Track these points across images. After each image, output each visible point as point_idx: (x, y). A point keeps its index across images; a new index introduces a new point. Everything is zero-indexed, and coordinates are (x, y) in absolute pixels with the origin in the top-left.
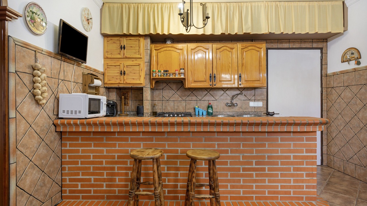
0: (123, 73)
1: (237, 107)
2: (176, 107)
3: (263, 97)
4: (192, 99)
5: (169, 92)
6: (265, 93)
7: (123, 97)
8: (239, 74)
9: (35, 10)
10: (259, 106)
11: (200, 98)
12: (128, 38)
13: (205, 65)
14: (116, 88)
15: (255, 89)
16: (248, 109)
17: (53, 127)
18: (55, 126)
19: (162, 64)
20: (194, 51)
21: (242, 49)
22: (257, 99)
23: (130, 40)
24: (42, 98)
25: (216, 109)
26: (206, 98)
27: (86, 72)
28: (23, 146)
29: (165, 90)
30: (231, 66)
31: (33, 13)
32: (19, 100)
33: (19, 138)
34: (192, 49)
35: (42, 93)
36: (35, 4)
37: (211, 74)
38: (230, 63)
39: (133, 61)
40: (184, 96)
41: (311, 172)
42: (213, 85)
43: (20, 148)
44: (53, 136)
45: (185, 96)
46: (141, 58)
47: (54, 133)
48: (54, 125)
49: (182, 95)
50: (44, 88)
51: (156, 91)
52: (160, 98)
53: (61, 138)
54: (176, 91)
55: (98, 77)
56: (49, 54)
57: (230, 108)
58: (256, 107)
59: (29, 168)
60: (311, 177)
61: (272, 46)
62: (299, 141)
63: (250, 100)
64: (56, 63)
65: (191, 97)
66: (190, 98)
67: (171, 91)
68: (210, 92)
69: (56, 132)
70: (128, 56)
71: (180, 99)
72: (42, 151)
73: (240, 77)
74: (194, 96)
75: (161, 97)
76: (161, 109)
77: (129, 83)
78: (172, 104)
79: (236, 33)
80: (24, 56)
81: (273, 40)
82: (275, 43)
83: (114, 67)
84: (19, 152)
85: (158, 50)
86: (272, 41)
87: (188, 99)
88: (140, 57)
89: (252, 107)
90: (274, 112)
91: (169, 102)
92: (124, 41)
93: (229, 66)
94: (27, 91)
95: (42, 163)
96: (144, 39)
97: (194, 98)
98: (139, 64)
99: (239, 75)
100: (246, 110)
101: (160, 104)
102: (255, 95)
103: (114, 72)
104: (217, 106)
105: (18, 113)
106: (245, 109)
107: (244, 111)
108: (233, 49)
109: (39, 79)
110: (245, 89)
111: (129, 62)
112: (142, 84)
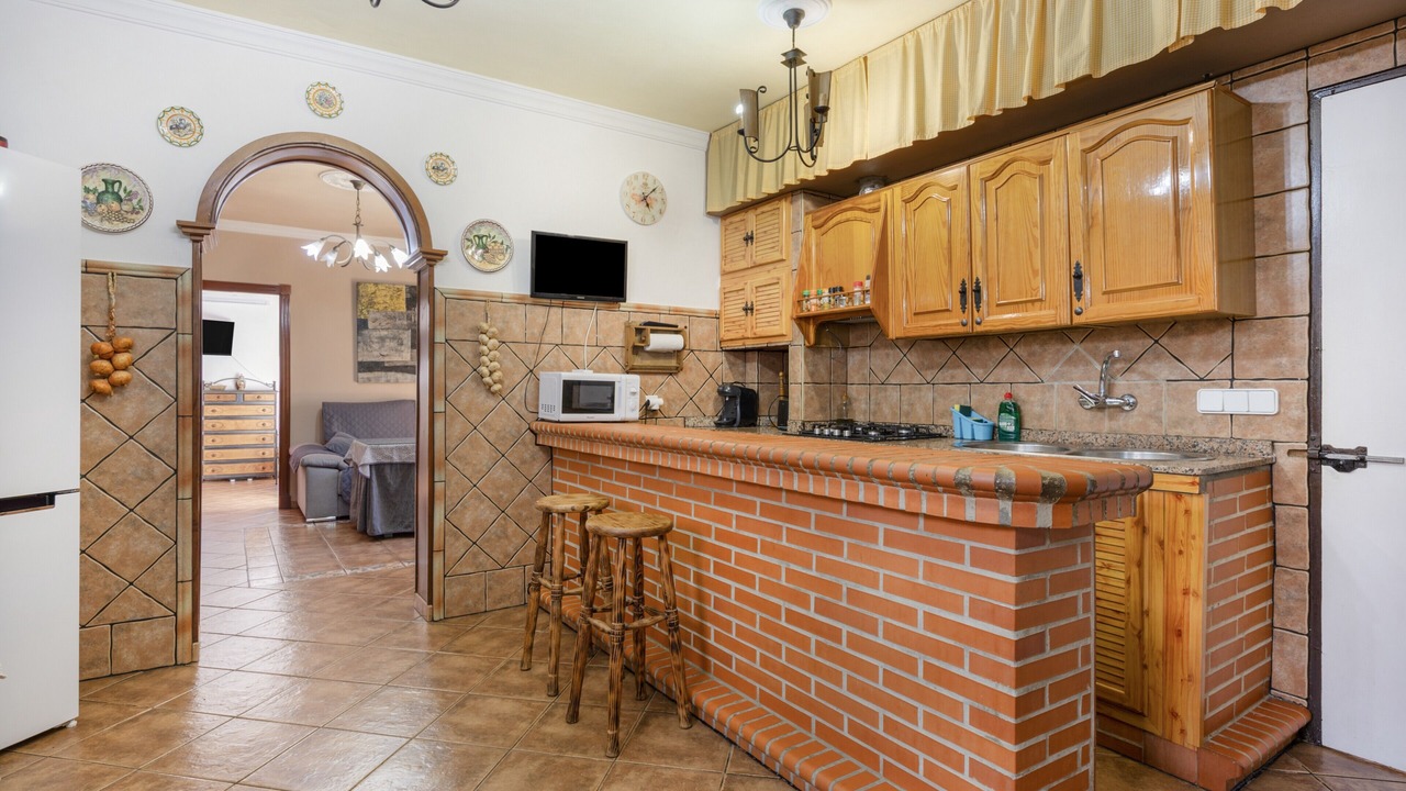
0: (748, 309)
1: (1136, 412)
2: (905, 407)
3: (1284, 360)
4: (953, 377)
5: (888, 355)
6: (1303, 342)
7: (781, 374)
8: (1073, 265)
9: (483, 231)
10: (1254, 410)
11: (980, 372)
12: (760, 210)
13: (946, 252)
14: (760, 350)
15: (1234, 321)
16: (1191, 424)
17: (529, 436)
18: (536, 434)
19: (830, 270)
20: (913, 205)
21: (1083, 151)
22: (1247, 375)
23: (763, 213)
24: (491, 381)
25: (1040, 417)
26: (1004, 373)
27: (638, 320)
28: (458, 458)
29: (877, 348)
30: (1039, 236)
31: (480, 238)
32: (451, 385)
33: (451, 445)
34: (907, 201)
35: (491, 373)
36: (482, 223)
37: (964, 281)
38: (1036, 226)
39: (769, 271)
40: (930, 367)
41: (992, 712)
42: (975, 325)
43: (453, 461)
44: (528, 450)
45: (932, 368)
46: (783, 260)
47: (531, 447)
48: (532, 431)
49: (923, 363)
50: (495, 364)
51: (854, 353)
52: (863, 374)
53: (552, 459)
54: (905, 351)
55: (677, 327)
56: (520, 300)
57: (1100, 414)
58: (1241, 418)
59: (471, 497)
60: (993, 733)
61: (1353, 68)
62: (945, 558)
63: (1201, 380)
64: (539, 313)
65: (950, 371)
66: (946, 375)
67: (891, 352)
68: (1017, 350)
69: (537, 445)
70: (759, 260)
71: (918, 379)
72: (500, 474)
73: (1078, 276)
74: (959, 367)
75: (866, 371)
76: (865, 412)
77: (763, 334)
78: (893, 394)
79: (1030, 99)
80: (462, 315)
81: (1355, 35)
82: (1371, 46)
83: (735, 294)
84: (450, 467)
85: (822, 226)
86: (1353, 39)
87: (940, 377)
88: (780, 258)
89: (1217, 416)
90: (1364, 450)
91: (886, 390)
92: (751, 220)
93: (1034, 237)
94: (469, 369)
95: (501, 496)
96: (791, 202)
97: (961, 374)
98: (779, 279)
99: (1073, 271)
100: (1179, 431)
101: (864, 396)
102: (1232, 354)
103: (735, 310)
104: (1042, 405)
105: (449, 405)
106: (1177, 424)
107: (1173, 432)
108: (1046, 162)
109: (485, 348)
110: (1179, 327)
111: (762, 277)
112: (783, 335)
